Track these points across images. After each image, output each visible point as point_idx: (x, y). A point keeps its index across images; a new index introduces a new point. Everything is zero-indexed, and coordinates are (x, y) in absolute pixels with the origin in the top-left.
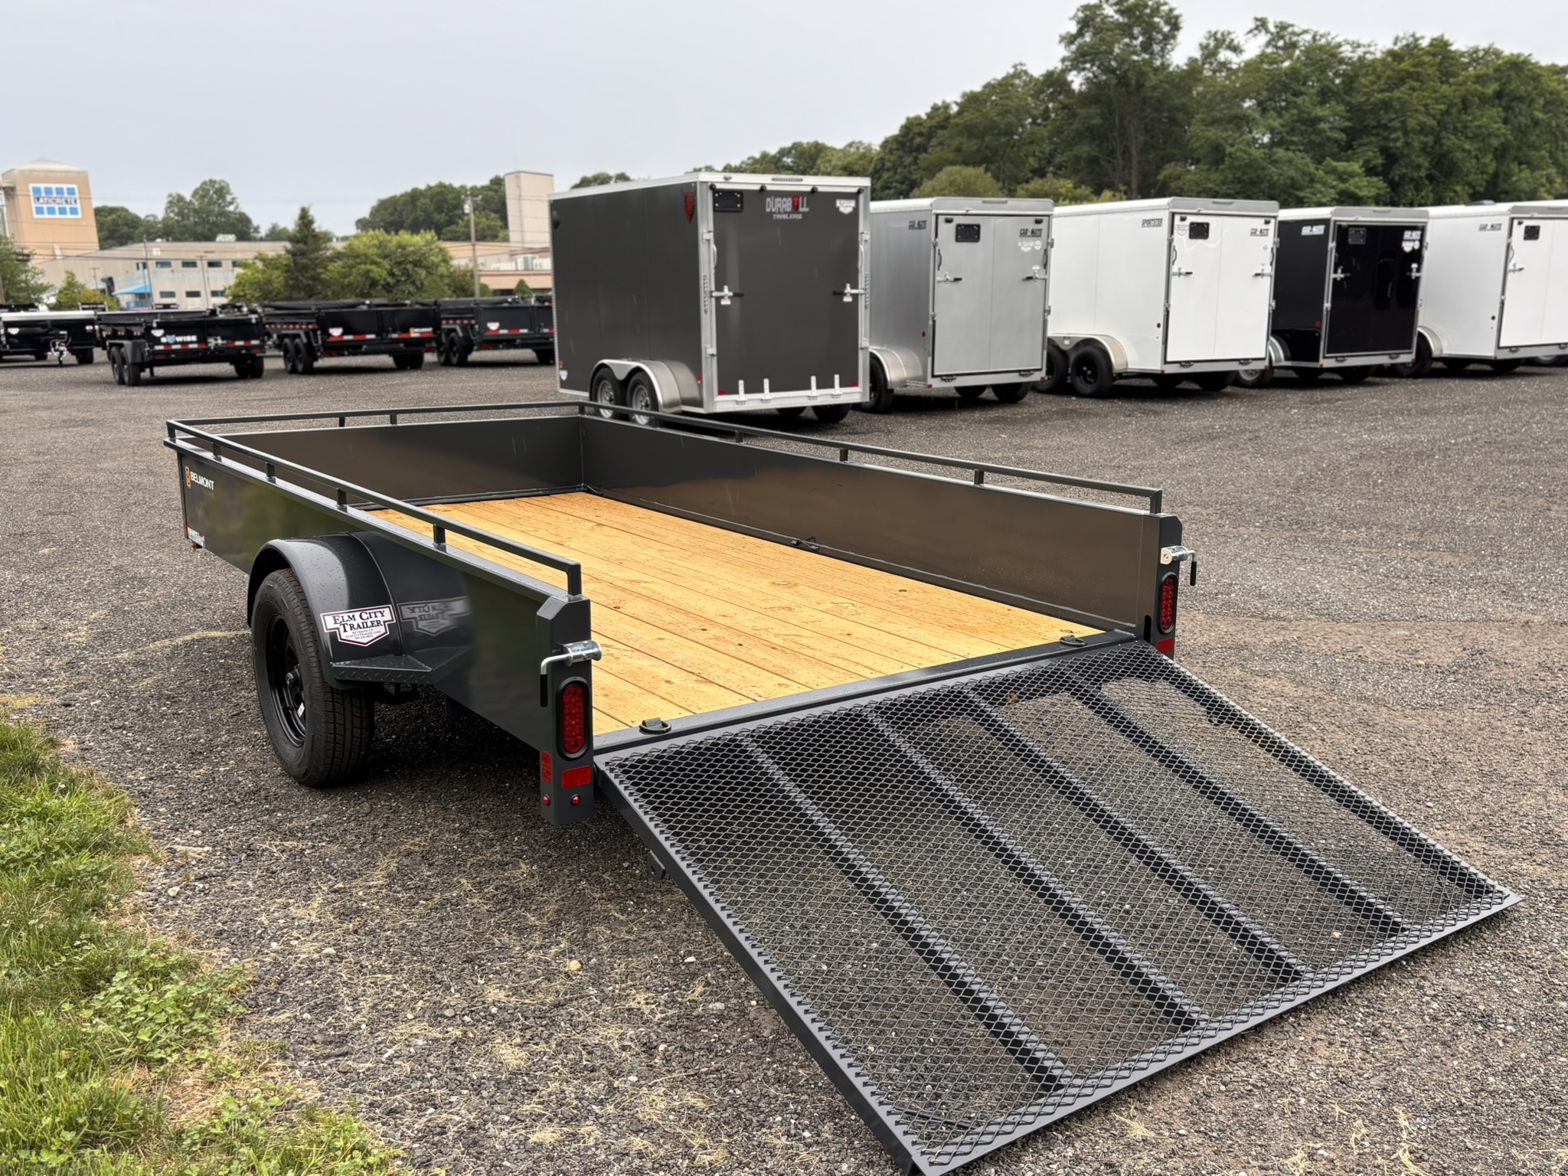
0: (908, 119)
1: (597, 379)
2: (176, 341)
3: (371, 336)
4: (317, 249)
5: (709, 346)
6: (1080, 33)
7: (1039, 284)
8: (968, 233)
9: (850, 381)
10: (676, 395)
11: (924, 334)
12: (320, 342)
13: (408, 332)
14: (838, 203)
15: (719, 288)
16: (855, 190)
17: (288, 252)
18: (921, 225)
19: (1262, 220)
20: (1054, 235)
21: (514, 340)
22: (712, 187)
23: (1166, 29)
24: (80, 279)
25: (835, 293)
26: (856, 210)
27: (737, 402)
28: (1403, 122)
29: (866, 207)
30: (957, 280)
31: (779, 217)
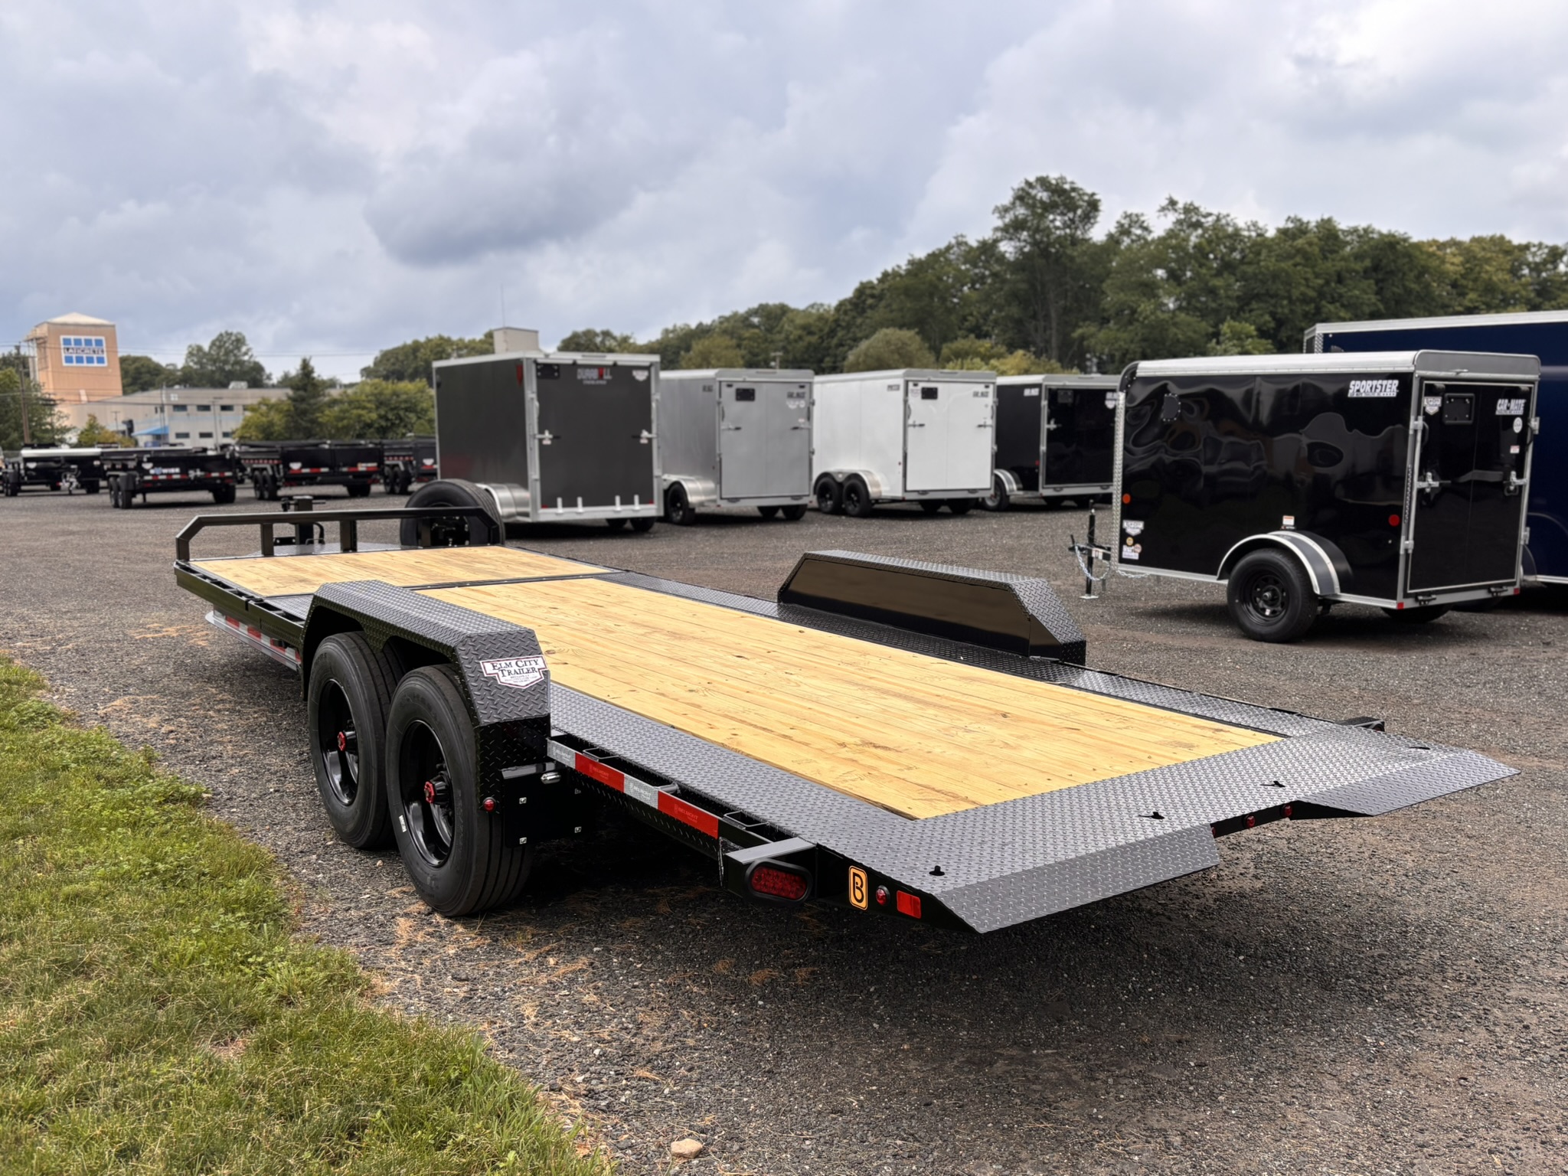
0: (862, 284)
2: (162, 473)
3: (324, 470)
4: (314, 397)
5: (534, 473)
7: (805, 433)
8: (746, 395)
10: (511, 509)
11: (714, 468)
12: (282, 474)
13: (355, 466)
14: (634, 373)
15: (541, 432)
16: (647, 364)
17: (290, 398)
18: (710, 389)
19: (983, 386)
20: (816, 396)
22: (535, 362)
24: (101, 422)
26: (649, 378)
27: (557, 514)
29: (657, 375)
30: (738, 429)
31: (588, 382)
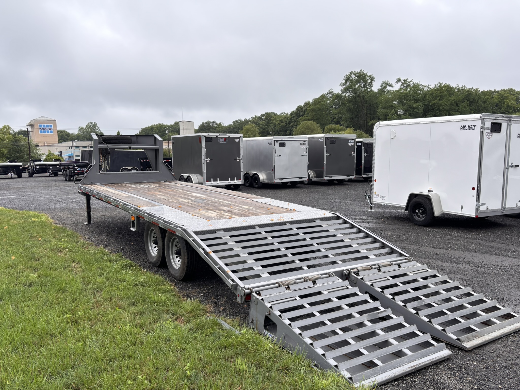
0: (298, 106)
1: (181, 178)
2: (81, 170)
5: (204, 171)
9: (239, 179)
10: (197, 182)
14: (235, 140)
15: (207, 158)
16: (239, 137)
22: (205, 136)
23: (370, 80)
24: (52, 152)
25: (235, 159)
29: (242, 140)
31: (221, 143)
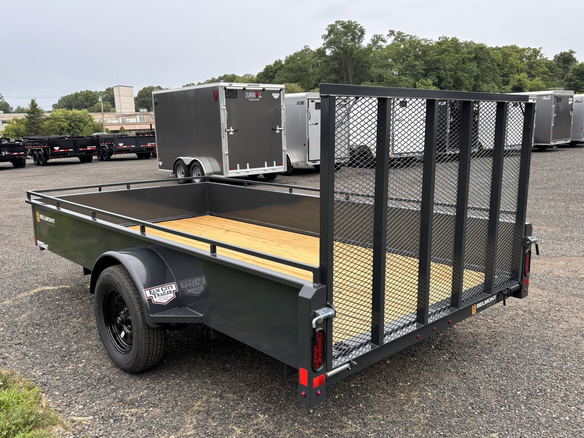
0: (267, 66)
1: (177, 165)
3: (72, 150)
4: (39, 116)
5: (225, 151)
6: (329, 35)
9: (280, 164)
10: (211, 171)
11: (305, 145)
12: (50, 152)
13: (86, 148)
14: (273, 94)
15: (229, 128)
16: (279, 89)
17: (27, 117)
18: (302, 103)
21: (130, 150)
22: (225, 88)
23: (359, 34)
25: (273, 129)
26: (280, 97)
27: (238, 173)
28: (444, 67)
29: (284, 96)
30: (316, 124)
31: (251, 100)
